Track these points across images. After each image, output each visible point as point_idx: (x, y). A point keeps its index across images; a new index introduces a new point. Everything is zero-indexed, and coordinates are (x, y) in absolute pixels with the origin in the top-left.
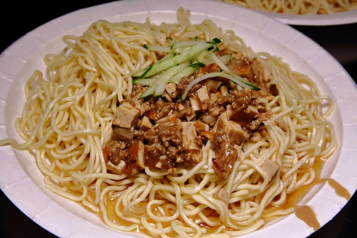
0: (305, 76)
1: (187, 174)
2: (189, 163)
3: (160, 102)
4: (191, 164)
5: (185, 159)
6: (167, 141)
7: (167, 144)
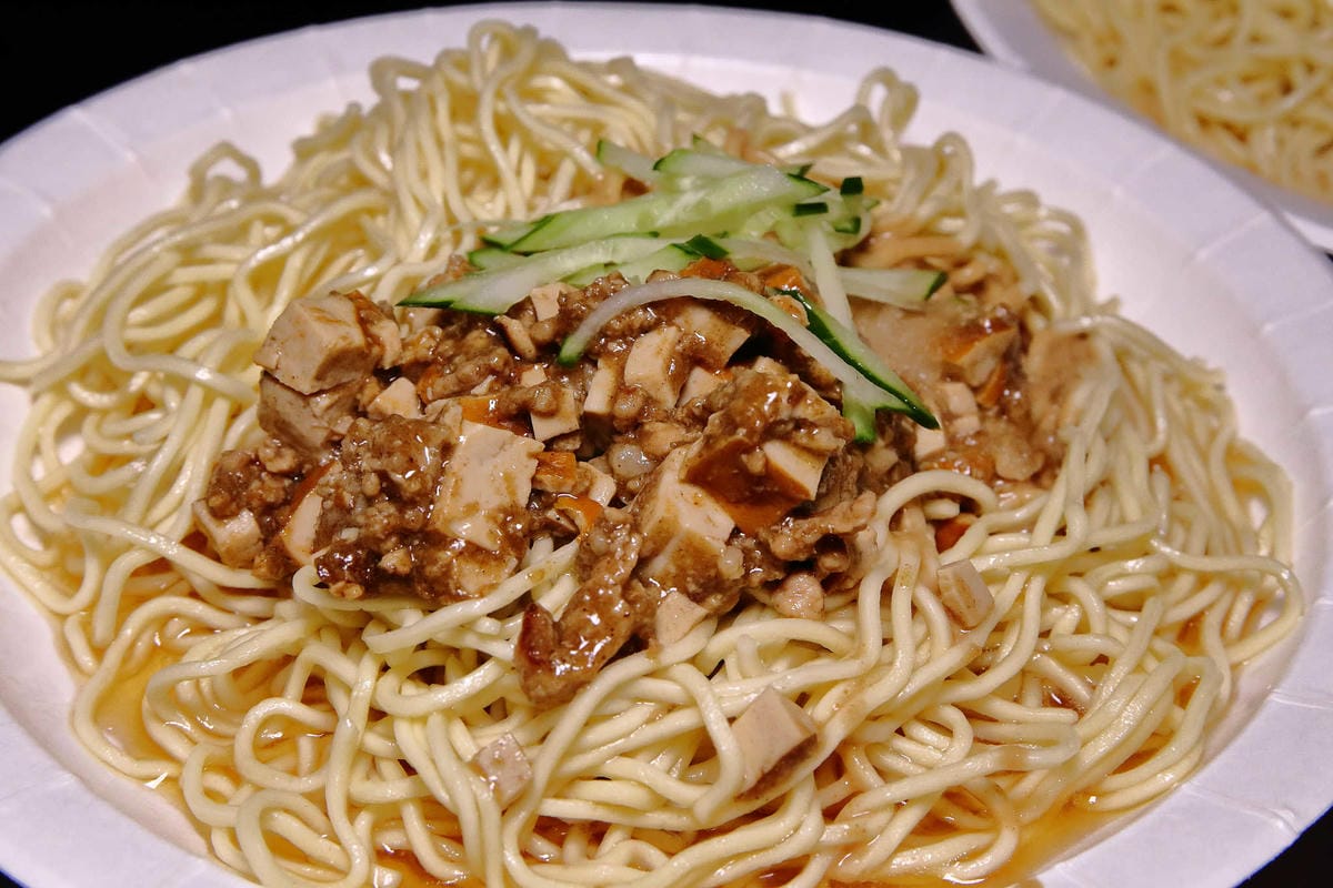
0: (1273, 469)
1: (414, 625)
2: (431, 589)
3: (478, 338)
4: (438, 594)
5: (423, 567)
6: (375, 471)
7: (372, 484)
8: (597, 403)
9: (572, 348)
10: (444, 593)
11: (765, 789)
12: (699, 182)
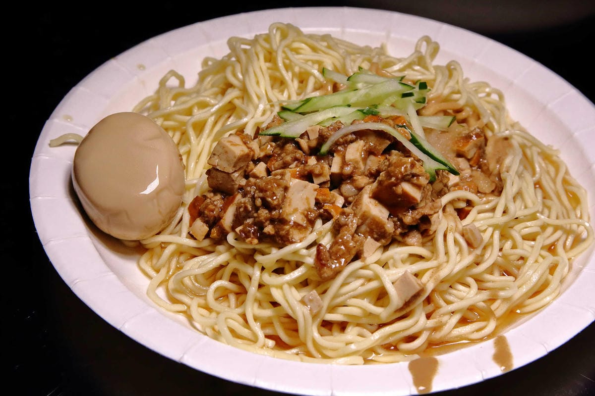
2: (282, 240)
3: (290, 147)
4: (284, 242)
5: (279, 231)
6: (259, 197)
7: (259, 202)
8: (335, 169)
9: (325, 149)
10: (287, 241)
11: (406, 307)
12: (365, 85)
